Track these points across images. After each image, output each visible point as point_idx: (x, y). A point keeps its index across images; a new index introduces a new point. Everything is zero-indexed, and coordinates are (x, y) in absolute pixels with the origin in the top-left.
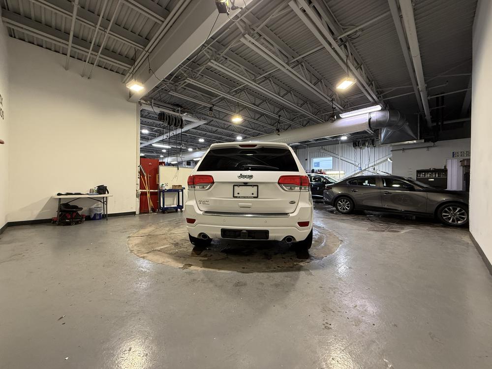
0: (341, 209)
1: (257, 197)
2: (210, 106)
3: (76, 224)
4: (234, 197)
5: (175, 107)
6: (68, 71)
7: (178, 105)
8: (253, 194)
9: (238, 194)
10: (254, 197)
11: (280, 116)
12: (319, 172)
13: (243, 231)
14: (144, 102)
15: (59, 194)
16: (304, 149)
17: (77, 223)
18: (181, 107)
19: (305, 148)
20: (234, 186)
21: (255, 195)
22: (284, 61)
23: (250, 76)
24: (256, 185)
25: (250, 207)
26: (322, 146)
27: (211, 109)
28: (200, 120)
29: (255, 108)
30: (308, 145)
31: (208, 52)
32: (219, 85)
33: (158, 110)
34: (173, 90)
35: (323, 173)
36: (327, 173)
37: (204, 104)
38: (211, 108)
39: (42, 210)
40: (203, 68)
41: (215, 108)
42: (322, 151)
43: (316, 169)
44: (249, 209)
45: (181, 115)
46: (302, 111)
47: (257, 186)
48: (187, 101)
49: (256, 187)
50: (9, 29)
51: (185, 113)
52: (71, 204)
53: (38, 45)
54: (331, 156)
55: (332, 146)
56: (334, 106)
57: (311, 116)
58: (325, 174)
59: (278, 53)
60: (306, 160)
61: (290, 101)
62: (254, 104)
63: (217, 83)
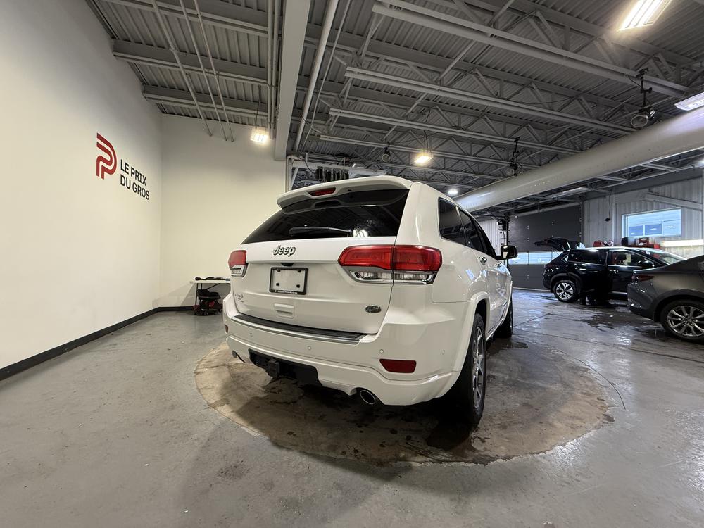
0: (679, 328)
1: (304, 293)
2: (383, 146)
3: (209, 315)
4: (272, 291)
5: (338, 159)
6: (212, 137)
7: (342, 155)
8: (298, 286)
9: (278, 284)
10: (299, 293)
11: (517, 139)
12: (642, 244)
13: (272, 361)
14: (296, 158)
15: (197, 279)
16: (601, 200)
17: (211, 314)
18: (346, 156)
19: (605, 197)
20: (272, 269)
21: (301, 289)
22: (482, 22)
23: (427, 76)
24: (303, 268)
25: (291, 313)
26: (650, 187)
27: (386, 151)
28: (376, 171)
29: (459, 133)
30: (611, 189)
31: (343, 57)
32: (386, 108)
33: (313, 167)
34: (323, 133)
35: (652, 246)
36: (666, 244)
37: (376, 145)
38: (386, 148)
39: (188, 296)
40: (348, 87)
41: (392, 147)
42: (651, 198)
43: (633, 238)
44: (290, 316)
45: (347, 168)
46: (568, 117)
47: (306, 270)
48: (358, 146)
49: (303, 273)
50: (160, 106)
51: (352, 163)
52: (210, 290)
53: (193, 117)
54: (675, 207)
55: (679, 185)
56: (647, 86)
57: (597, 126)
58: (659, 247)
59: (465, 9)
60: (608, 220)
61: (524, 103)
62: (458, 128)
63: (383, 105)
